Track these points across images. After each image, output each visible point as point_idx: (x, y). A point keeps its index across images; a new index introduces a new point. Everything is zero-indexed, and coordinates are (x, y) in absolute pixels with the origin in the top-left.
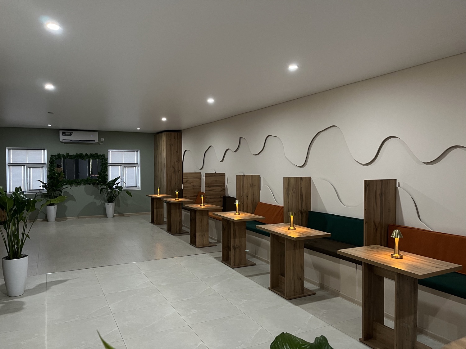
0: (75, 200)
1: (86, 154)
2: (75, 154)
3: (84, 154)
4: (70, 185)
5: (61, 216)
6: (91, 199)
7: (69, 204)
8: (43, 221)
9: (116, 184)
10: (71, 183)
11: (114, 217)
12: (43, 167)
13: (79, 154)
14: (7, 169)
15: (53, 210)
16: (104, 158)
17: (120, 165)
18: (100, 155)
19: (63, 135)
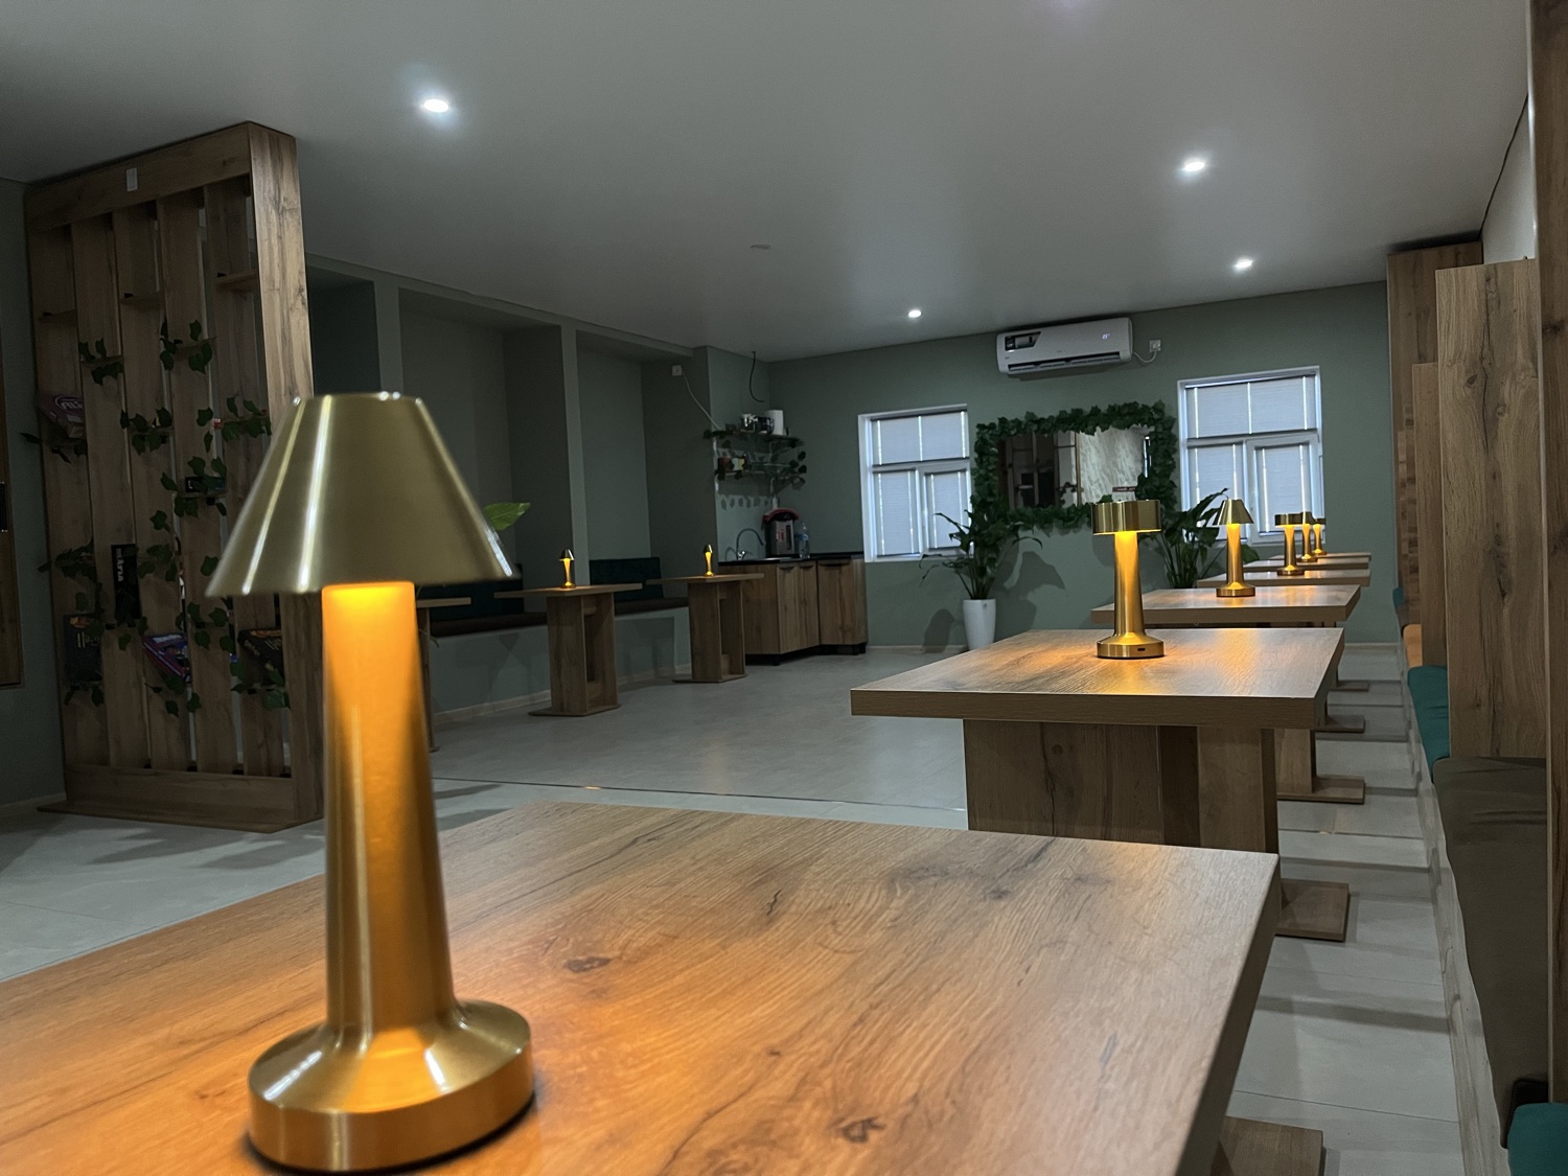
0: (1060, 585)
2: (1055, 414)
7: (1040, 596)
10: (1046, 522)
13: (1069, 411)
14: (868, 484)
15: (980, 614)
16: (1159, 420)
17: (1236, 444)
18: (1145, 407)
19: (1007, 349)
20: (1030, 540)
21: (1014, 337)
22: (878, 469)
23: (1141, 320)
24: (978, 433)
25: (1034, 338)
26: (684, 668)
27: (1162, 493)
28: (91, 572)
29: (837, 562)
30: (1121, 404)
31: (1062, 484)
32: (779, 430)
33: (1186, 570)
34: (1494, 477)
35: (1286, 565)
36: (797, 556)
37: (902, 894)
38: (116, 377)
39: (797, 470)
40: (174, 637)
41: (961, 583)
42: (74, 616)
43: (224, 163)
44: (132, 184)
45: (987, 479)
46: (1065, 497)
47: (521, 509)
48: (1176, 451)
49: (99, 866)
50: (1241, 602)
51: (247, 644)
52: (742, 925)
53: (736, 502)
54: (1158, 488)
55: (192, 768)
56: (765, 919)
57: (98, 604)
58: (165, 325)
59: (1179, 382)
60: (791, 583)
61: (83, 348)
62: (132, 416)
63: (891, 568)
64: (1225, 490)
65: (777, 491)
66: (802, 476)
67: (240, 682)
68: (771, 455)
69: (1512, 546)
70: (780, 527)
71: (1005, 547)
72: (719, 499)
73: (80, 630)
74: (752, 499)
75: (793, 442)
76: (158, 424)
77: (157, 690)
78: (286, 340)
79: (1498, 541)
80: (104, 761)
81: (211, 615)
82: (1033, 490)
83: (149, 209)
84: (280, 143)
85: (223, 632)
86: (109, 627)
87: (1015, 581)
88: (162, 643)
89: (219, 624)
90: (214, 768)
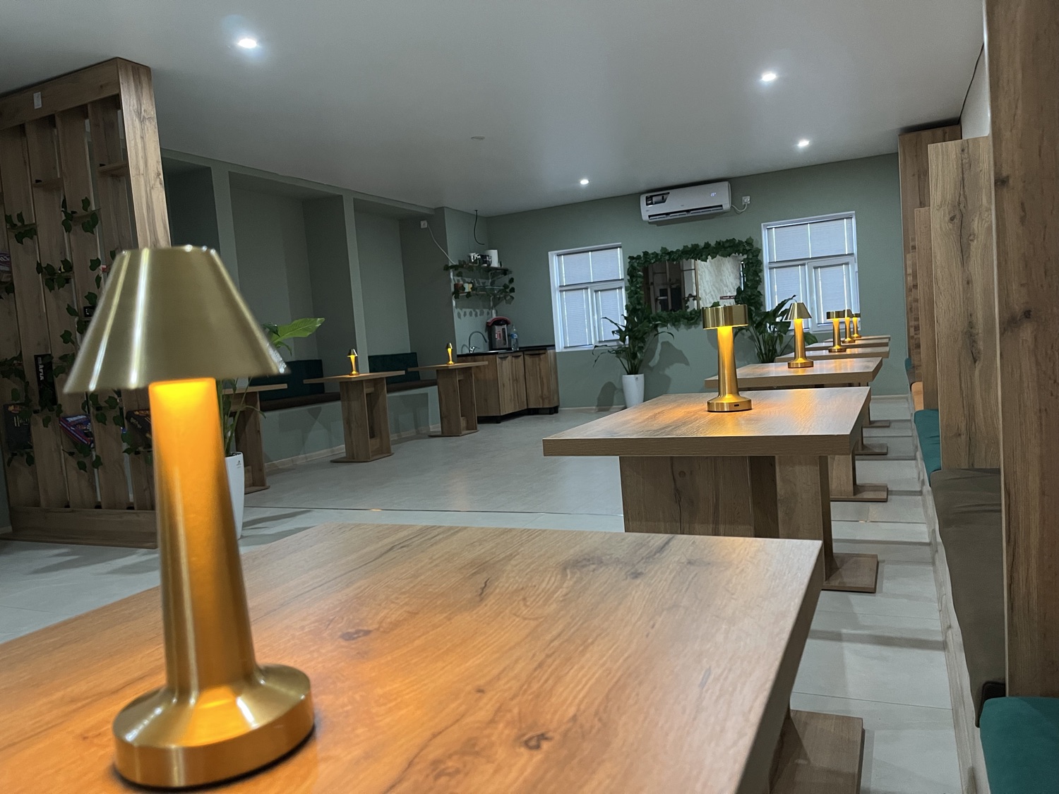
0: (687, 364)
2: (681, 248)
3: (702, 244)
7: (674, 371)
10: (676, 321)
13: (690, 246)
14: (557, 298)
15: (634, 384)
16: (749, 250)
17: (801, 265)
18: (740, 242)
19: (647, 205)
20: (667, 334)
21: (651, 197)
22: (563, 289)
23: (737, 184)
24: (629, 262)
25: (665, 197)
26: (435, 427)
27: (753, 299)
28: (21, 375)
29: (537, 352)
30: (725, 240)
31: (687, 296)
32: (495, 264)
33: (769, 350)
34: (968, 283)
35: (834, 345)
36: (510, 349)
37: (571, 578)
38: (32, 238)
39: (508, 290)
40: (81, 417)
41: (621, 364)
42: (11, 405)
43: (101, 87)
44: (38, 103)
45: (636, 293)
46: (688, 304)
47: (318, 322)
48: (761, 271)
49: (36, 576)
50: (804, 372)
51: (132, 420)
52: (463, 603)
53: (468, 313)
54: (750, 296)
55: (98, 507)
56: (478, 599)
57: (26, 396)
58: (64, 201)
59: (762, 224)
60: (507, 367)
61: (8, 219)
62: (44, 265)
63: (574, 356)
64: (795, 296)
65: (495, 306)
66: (512, 294)
67: (129, 447)
68: (490, 281)
69: (980, 328)
70: (498, 329)
71: (649, 339)
72: (456, 312)
73: (16, 415)
74: (478, 311)
75: (505, 272)
76: (63, 270)
77: (71, 454)
78: (150, 208)
79: (971, 325)
80: (37, 504)
81: (105, 402)
82: (667, 300)
83: (49, 121)
84: (140, 71)
85: (116, 412)
86: (36, 412)
87: (656, 361)
88: (74, 421)
89: (112, 407)
90: (113, 506)
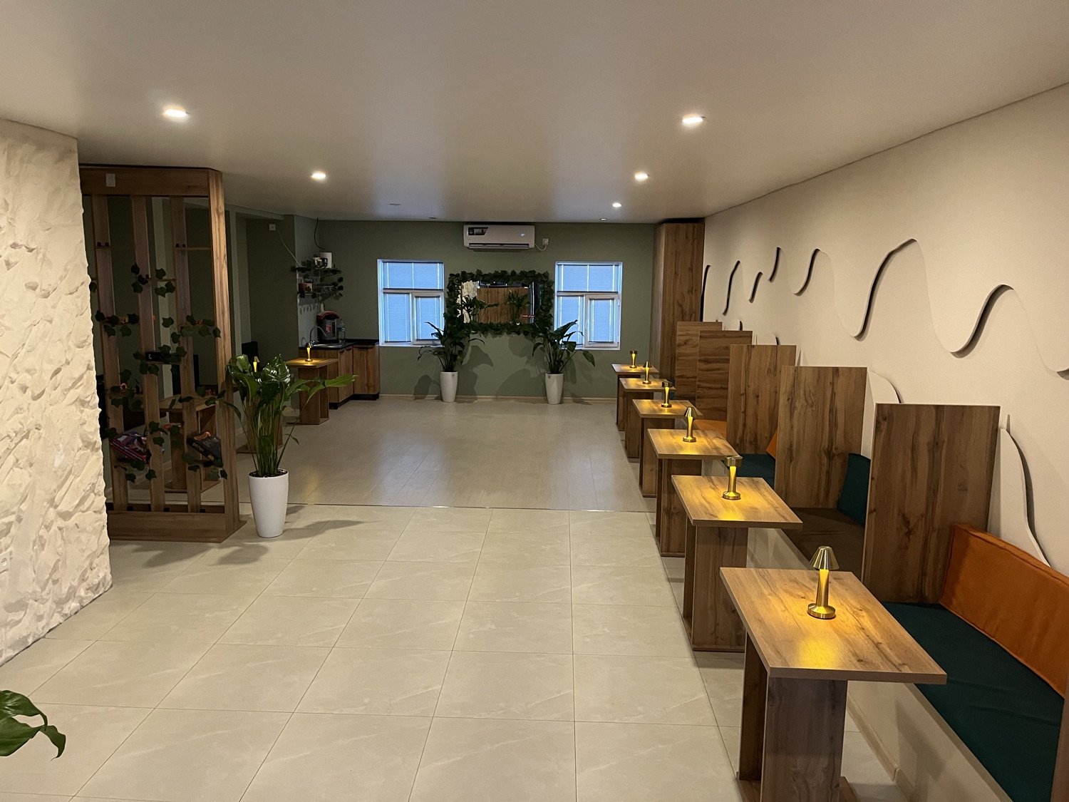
0: (491, 365)
1: (514, 273)
2: (492, 272)
3: (509, 272)
4: (483, 333)
5: (465, 392)
6: (521, 363)
7: (480, 370)
8: (437, 399)
9: (567, 335)
10: (485, 330)
11: (561, 402)
12: (439, 297)
13: (500, 272)
15: (450, 380)
16: (545, 281)
17: (580, 296)
18: (539, 274)
19: (469, 234)
20: (477, 340)
21: (473, 228)
22: (387, 291)
24: (449, 278)
25: (484, 230)
29: (365, 346)
32: (330, 266)
39: (338, 288)
44: (110, 182)
45: (454, 304)
53: (306, 309)
58: (135, 266)
59: (555, 262)
60: (343, 361)
65: (323, 300)
66: (340, 292)
71: (463, 342)
72: (299, 307)
74: (312, 306)
75: (336, 272)
76: (127, 321)
77: (115, 467)
84: (218, 174)
87: (467, 362)
